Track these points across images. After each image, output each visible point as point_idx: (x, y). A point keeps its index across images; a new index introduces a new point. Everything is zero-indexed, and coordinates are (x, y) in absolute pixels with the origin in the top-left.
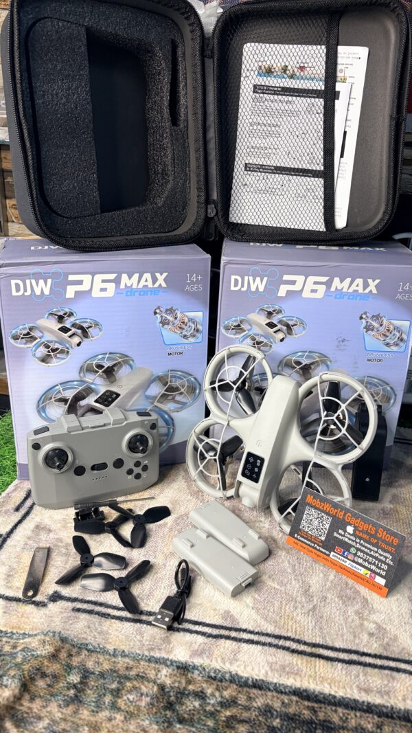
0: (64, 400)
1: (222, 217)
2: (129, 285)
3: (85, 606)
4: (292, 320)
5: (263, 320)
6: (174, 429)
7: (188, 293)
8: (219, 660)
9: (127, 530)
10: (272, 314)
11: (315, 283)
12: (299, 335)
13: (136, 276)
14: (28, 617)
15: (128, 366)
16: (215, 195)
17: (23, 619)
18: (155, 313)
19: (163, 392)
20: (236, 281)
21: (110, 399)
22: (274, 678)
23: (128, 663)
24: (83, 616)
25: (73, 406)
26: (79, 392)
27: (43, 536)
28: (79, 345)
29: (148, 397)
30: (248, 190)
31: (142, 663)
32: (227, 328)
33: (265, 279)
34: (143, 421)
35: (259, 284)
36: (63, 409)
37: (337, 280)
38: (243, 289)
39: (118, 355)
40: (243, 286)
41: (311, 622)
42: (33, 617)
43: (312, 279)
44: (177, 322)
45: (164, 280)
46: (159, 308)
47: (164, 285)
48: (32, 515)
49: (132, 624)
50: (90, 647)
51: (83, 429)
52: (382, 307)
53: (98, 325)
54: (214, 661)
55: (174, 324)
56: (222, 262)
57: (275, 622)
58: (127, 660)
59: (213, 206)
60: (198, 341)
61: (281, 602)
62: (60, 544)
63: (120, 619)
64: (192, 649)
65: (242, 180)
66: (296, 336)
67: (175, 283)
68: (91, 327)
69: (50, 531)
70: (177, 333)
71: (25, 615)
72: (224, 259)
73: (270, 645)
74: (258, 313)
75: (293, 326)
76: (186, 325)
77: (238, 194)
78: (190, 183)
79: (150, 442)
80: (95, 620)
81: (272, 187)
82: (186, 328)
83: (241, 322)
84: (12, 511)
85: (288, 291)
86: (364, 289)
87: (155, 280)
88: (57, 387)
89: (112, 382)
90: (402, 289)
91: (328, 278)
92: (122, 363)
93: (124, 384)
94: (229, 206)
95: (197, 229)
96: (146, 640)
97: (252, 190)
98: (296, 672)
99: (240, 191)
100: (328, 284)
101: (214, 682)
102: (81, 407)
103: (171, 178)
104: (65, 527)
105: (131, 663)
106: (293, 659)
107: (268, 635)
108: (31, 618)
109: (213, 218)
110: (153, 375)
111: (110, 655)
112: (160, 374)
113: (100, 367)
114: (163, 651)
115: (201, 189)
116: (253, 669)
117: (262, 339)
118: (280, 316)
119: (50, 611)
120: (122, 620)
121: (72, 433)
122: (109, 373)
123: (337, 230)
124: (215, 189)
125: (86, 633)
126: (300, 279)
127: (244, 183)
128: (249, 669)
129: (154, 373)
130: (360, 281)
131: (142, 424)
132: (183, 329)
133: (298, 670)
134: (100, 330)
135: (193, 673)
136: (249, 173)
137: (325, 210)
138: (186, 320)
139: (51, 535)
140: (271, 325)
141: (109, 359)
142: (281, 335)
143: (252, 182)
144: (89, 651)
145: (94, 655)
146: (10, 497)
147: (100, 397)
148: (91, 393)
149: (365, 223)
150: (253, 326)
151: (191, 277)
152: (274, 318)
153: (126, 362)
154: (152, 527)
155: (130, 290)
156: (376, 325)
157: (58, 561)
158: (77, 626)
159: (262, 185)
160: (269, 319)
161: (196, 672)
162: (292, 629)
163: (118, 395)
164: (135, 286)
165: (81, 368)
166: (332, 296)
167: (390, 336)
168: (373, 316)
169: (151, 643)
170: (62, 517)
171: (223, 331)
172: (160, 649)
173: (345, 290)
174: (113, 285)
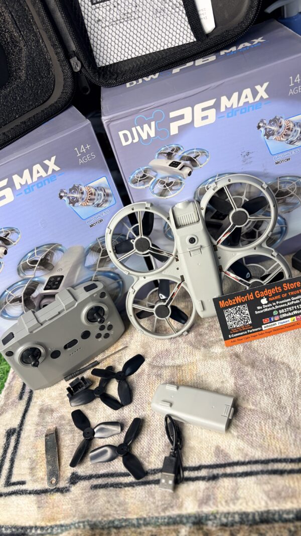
0: (18, 300)
1: (89, 67)
2: (23, 183)
3: (100, 481)
4: (194, 152)
5: (165, 163)
6: (123, 281)
7: (83, 166)
8: (224, 503)
9: (113, 389)
10: (172, 153)
11: (204, 110)
12: (203, 165)
13: (26, 172)
14: (58, 506)
15: (59, 252)
16: (73, 46)
17: (55, 509)
18: (61, 197)
19: (100, 258)
20: (125, 135)
21: (57, 283)
22: (274, 506)
23: (151, 531)
24: (101, 492)
25: (27, 300)
26: (27, 289)
27: (48, 419)
28: (5, 253)
29: (89, 268)
30: (104, 25)
31: (163, 528)
32: (134, 182)
33: (153, 124)
34: (91, 296)
35: (148, 131)
36: (20, 306)
37: (224, 99)
38: (134, 141)
39: (45, 246)
40: (133, 138)
41: (291, 436)
42: (63, 505)
43: (198, 107)
44: (84, 196)
45: (55, 164)
46: (62, 191)
47: (57, 169)
48: (34, 400)
49: (142, 487)
50: (116, 523)
51: (42, 325)
52: (277, 109)
53: (13, 230)
54: (219, 505)
55: (83, 199)
56: (104, 122)
57: (261, 446)
58: (150, 528)
59: (76, 58)
60: (112, 204)
61: (260, 422)
62: (64, 422)
63: (131, 485)
64: (198, 499)
65: (93, 17)
66: (201, 166)
67: (67, 162)
68: (8, 234)
69: (52, 411)
70: (89, 205)
71: (55, 505)
72: (105, 119)
73: (263, 472)
74: (158, 157)
75: (195, 158)
76: (95, 195)
77: (96, 35)
78: (43, 41)
79: (106, 309)
80: (112, 493)
81: (126, 12)
82: (96, 197)
83: (145, 171)
84: (17, 401)
85: (179, 127)
86: (254, 97)
87: (46, 168)
88: (6, 293)
89: (52, 269)
90: (293, 82)
91: (214, 100)
92: (53, 251)
93: (63, 265)
94: (91, 51)
95: (69, 90)
96: (158, 501)
97: (107, 24)
98: (291, 494)
99: (96, 30)
100: (217, 106)
101: (227, 528)
102: (34, 298)
103: (22, 44)
104: (63, 403)
105: (154, 530)
106: (285, 481)
107: (256, 462)
108: (60, 507)
109: (80, 71)
110: (84, 249)
111: (133, 525)
112: (91, 245)
113: (34, 262)
114: (175, 508)
115: (55, 45)
116: (254, 503)
117: (171, 180)
118: (180, 153)
119: (74, 494)
120: (133, 486)
121: (34, 332)
122: (45, 264)
123: (208, 35)
124: (70, 38)
125: (108, 509)
126: (187, 111)
127: (96, 19)
128: (250, 503)
129: (85, 247)
130: (247, 92)
131: (91, 298)
132: (94, 199)
133: (292, 492)
134: (18, 233)
135: (207, 525)
136: (97, 5)
137: (188, 18)
138: (93, 191)
139: (55, 415)
140: (174, 164)
141: (38, 253)
142: (187, 170)
143: (104, 15)
144: (117, 528)
145: (122, 531)
146: (12, 387)
147: (47, 285)
148: (38, 285)
149: (233, 16)
150: (158, 171)
151: (79, 150)
152: (176, 157)
153: (56, 249)
154: (133, 377)
155: (27, 187)
156: (274, 128)
157: (66, 440)
158: (99, 504)
159: (115, 14)
160: (171, 159)
161: (210, 523)
162: (276, 448)
163: (62, 277)
164: (30, 182)
165: (18, 270)
166: (224, 116)
167: (291, 133)
168: (270, 121)
169: (163, 502)
170: (58, 392)
171: (132, 186)
172: (172, 507)
173: (235, 106)
174: (9, 190)
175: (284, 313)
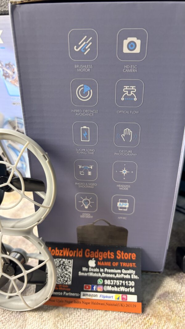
175: (110, 285)
